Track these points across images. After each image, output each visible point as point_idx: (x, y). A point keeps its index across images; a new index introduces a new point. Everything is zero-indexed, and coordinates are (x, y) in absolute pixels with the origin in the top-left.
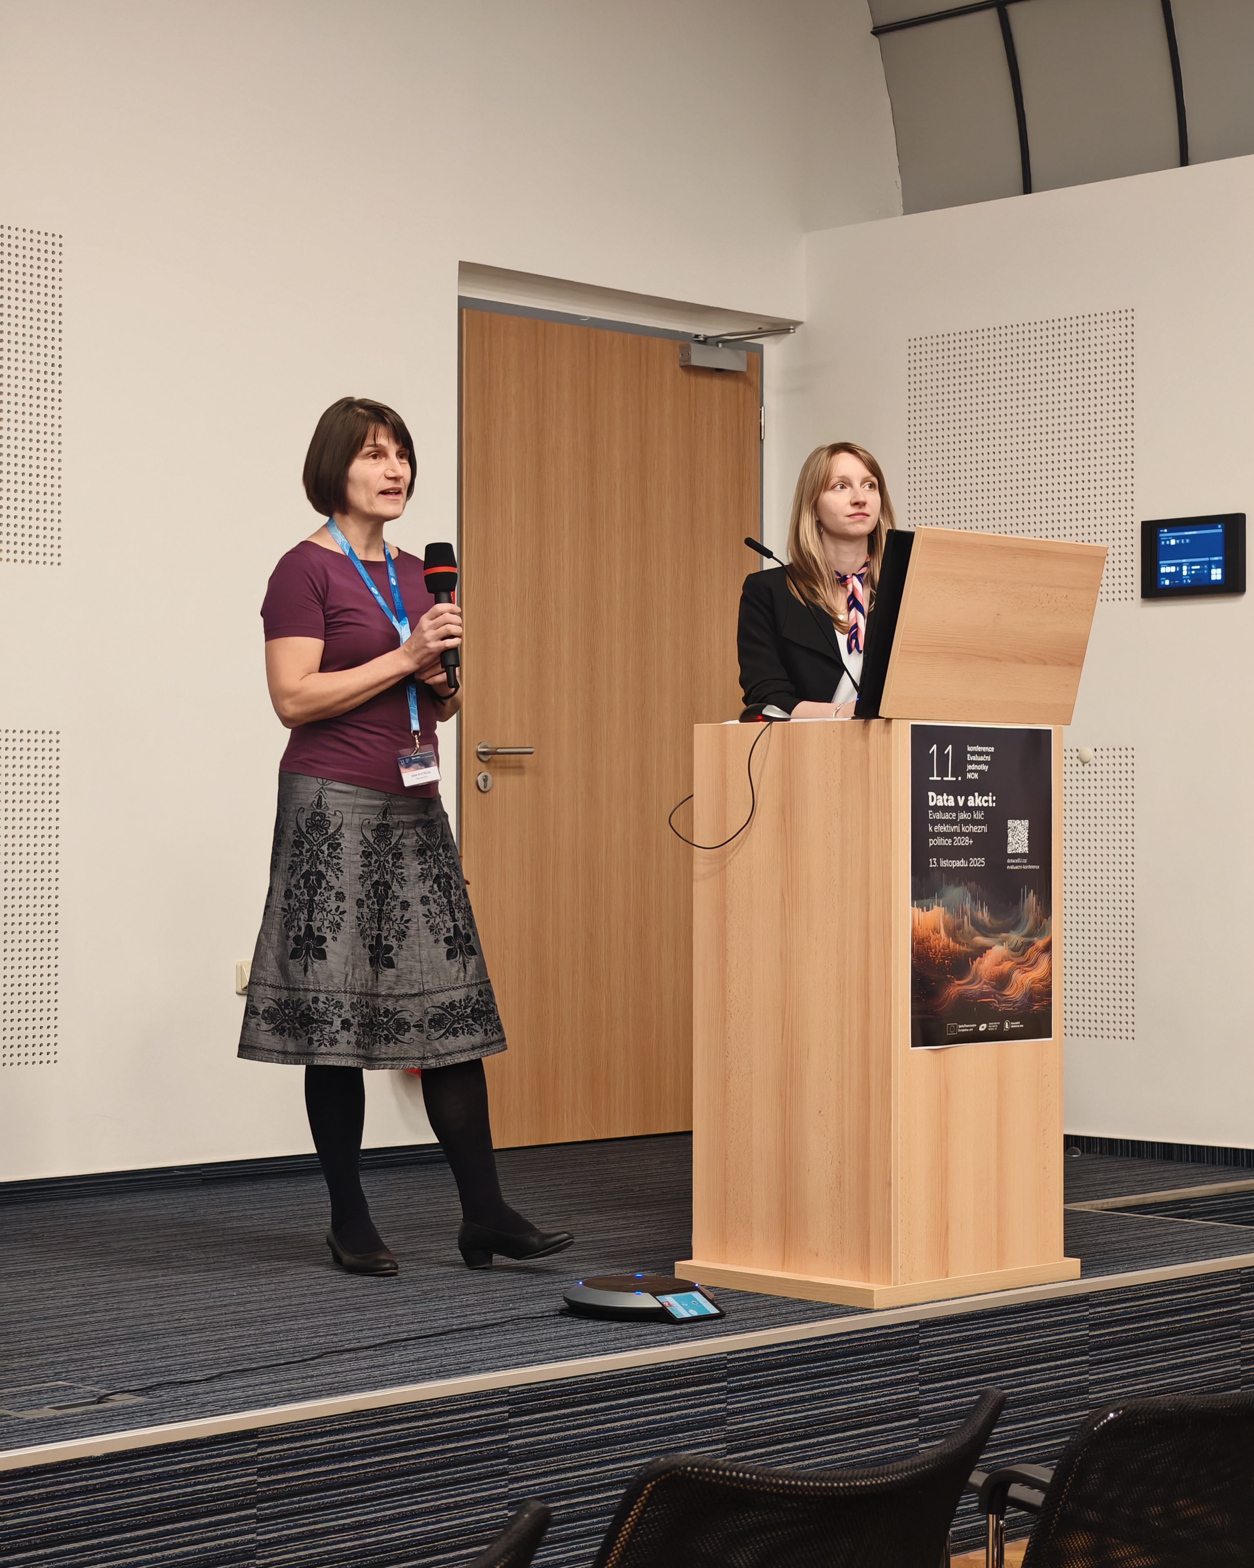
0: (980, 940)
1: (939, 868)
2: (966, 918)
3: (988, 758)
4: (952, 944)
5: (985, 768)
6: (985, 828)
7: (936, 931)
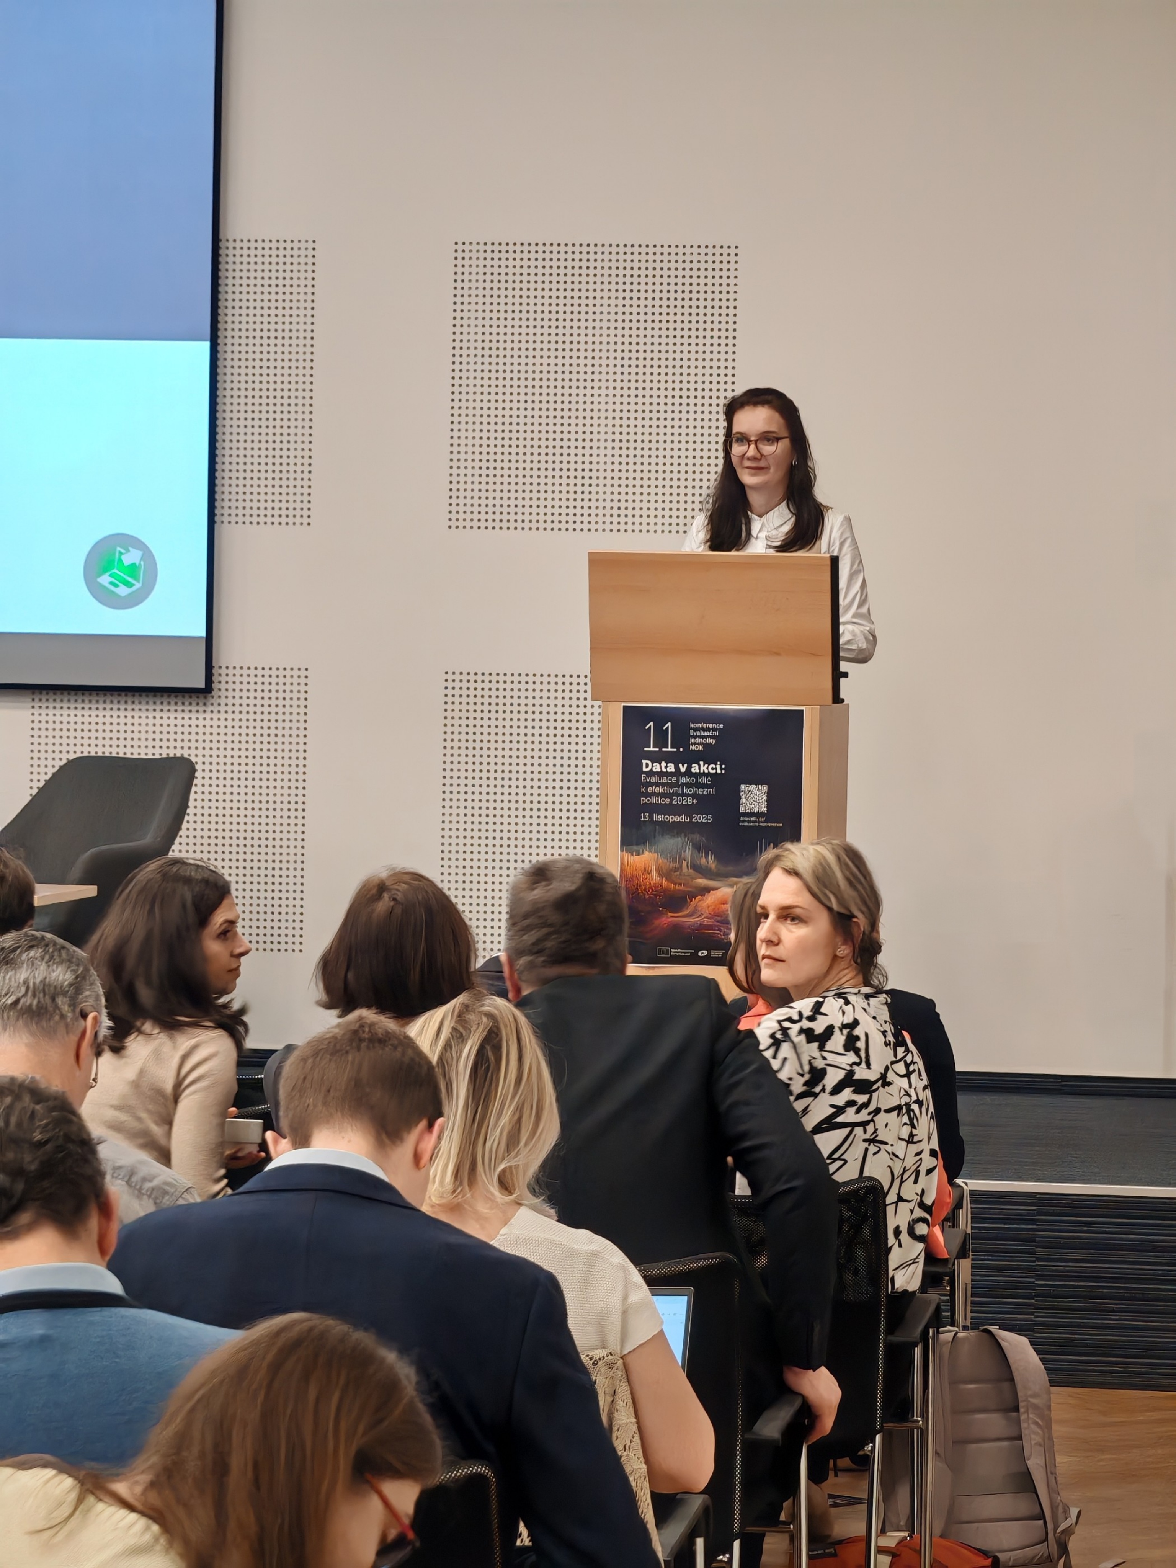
0: (702, 882)
1: (652, 821)
2: (685, 864)
3: (717, 733)
4: (665, 883)
5: (712, 742)
6: (713, 791)
7: (647, 871)
